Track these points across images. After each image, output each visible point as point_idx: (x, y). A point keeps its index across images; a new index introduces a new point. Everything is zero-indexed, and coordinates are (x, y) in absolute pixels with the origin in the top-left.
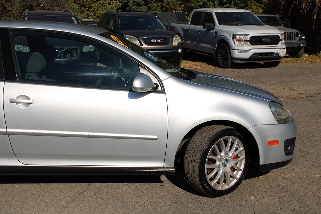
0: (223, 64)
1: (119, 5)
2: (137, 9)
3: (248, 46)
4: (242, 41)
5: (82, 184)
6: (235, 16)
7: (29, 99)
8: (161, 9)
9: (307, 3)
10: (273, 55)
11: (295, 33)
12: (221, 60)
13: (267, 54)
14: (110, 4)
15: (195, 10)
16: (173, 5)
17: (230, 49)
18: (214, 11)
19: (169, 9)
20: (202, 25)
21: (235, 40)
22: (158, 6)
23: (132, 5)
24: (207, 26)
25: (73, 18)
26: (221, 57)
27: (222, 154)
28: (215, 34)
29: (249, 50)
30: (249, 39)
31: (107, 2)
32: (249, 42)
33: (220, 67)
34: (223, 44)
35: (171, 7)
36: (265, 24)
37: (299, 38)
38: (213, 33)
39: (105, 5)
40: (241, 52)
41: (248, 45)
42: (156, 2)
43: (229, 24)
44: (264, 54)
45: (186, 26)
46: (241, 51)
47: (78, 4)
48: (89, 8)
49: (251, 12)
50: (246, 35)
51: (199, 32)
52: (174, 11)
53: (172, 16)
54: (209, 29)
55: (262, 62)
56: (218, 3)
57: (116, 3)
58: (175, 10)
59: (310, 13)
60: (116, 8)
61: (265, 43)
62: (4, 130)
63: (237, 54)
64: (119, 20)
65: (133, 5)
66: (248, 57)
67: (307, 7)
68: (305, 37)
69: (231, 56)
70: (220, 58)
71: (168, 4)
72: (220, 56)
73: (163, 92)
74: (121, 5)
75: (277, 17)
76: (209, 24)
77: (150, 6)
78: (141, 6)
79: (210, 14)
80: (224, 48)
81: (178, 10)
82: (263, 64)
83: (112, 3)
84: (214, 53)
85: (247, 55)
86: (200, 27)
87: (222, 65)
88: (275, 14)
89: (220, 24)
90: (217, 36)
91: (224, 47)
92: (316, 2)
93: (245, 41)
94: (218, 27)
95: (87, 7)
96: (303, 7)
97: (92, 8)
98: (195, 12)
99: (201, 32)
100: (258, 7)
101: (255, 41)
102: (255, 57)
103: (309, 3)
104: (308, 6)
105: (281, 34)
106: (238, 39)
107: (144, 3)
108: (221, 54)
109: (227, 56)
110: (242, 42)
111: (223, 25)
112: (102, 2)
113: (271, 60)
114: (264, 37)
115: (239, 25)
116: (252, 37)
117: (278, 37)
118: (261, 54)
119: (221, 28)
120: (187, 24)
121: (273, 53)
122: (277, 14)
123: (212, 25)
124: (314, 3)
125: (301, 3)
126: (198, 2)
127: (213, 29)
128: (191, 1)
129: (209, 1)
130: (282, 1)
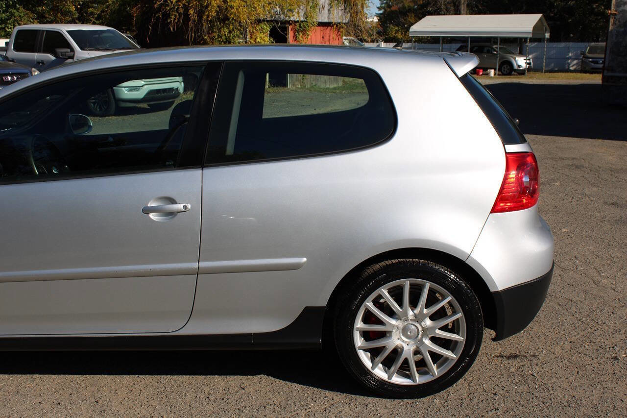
0: (100, 111)
3: (139, 81)
10: (172, 92)
12: (94, 105)
13: (164, 90)
15: (18, 28)
18: (64, 29)
20: (45, 52)
24: (61, 53)
26: (94, 101)
29: (142, 86)
33: (96, 115)
40: (130, 90)
51: (39, 63)
54: (65, 57)
55: (145, 105)
63: (125, 94)
66: (142, 97)
69: (116, 96)
70: (93, 103)
76: (62, 50)
79: (59, 35)
82: (148, 106)
85: (140, 95)
86: (39, 54)
89: (82, 49)
92: (190, 14)
94: (80, 54)
98: (19, 32)
99: (45, 63)
102: (152, 96)
103: (180, 16)
108: (93, 96)
109: (108, 97)
111: (89, 50)
113: (160, 100)
118: (158, 91)
119: (86, 56)
120: (6, 51)
121: (173, 89)
122: (128, 32)
123: (69, 50)
124: (186, 16)
125: (167, 16)
127: (72, 57)
130: (135, 12)
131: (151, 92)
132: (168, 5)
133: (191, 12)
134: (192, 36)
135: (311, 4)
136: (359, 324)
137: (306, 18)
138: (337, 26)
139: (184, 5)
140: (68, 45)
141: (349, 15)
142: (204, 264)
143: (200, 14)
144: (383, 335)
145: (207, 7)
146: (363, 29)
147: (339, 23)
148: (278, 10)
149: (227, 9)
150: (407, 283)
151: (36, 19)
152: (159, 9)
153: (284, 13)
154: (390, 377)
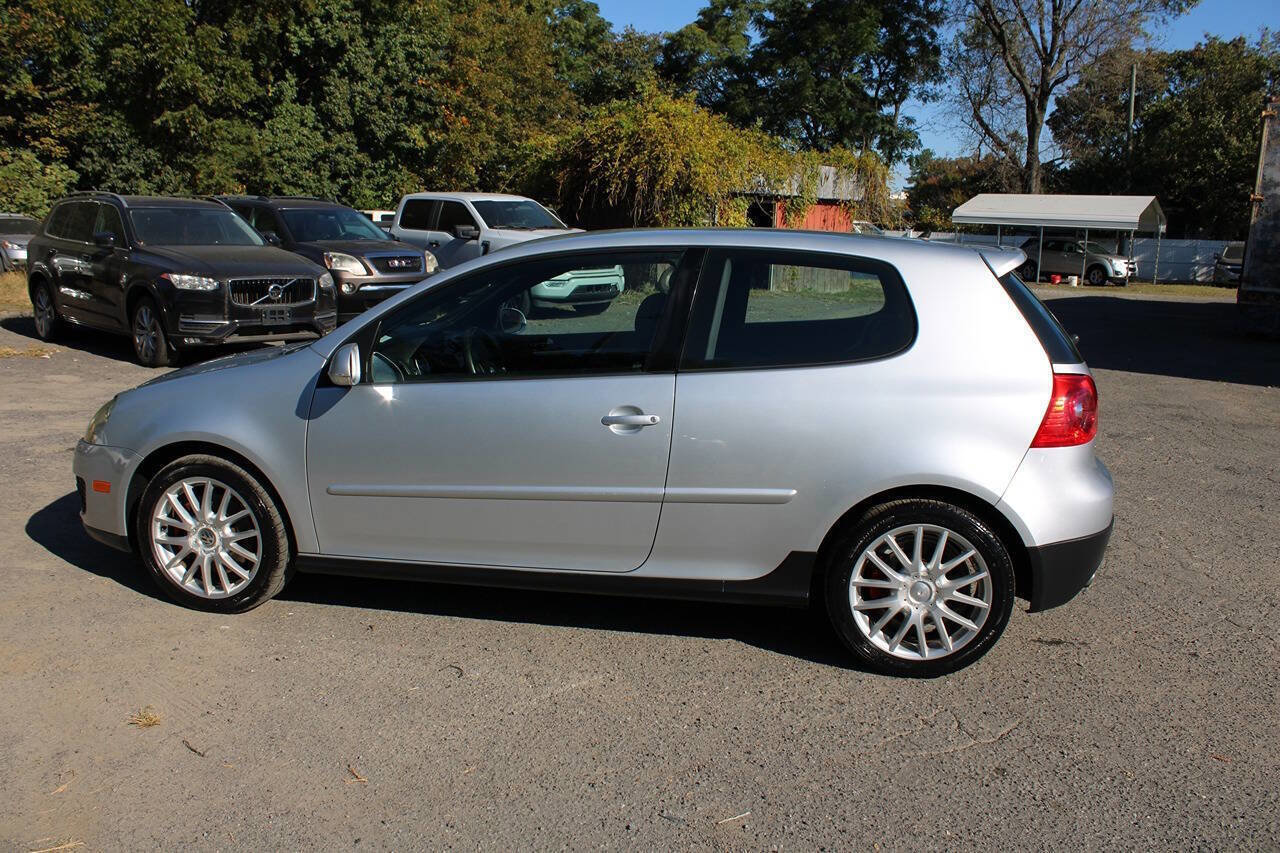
1: (72, 177)
9: (617, 184)
10: (608, 290)
13: (598, 287)
14: (44, 172)
15: (408, 196)
18: (469, 199)
20: (442, 228)
24: (463, 231)
28: (482, 247)
29: (568, 281)
31: (37, 168)
38: (477, 246)
39: (31, 176)
40: (552, 286)
46: (553, 283)
51: (432, 244)
54: (467, 237)
55: (569, 307)
56: (329, 174)
57: (62, 170)
60: (65, 183)
63: (544, 290)
66: (567, 295)
69: (533, 293)
71: (210, 175)
76: (462, 227)
79: (458, 206)
82: (573, 310)
83: (48, 171)
85: (564, 291)
86: (433, 233)
89: (490, 226)
94: (487, 233)
98: (410, 202)
99: (441, 243)
102: (577, 294)
103: (623, 185)
107: (143, 172)
111: (499, 228)
113: (591, 300)
115: (531, 230)
118: (590, 288)
119: (494, 236)
122: (551, 204)
123: (473, 228)
125: (605, 183)
126: (282, 172)
127: (476, 238)
128: (263, 170)
129: (306, 168)
130: (561, 177)
131: (580, 289)
132: (608, 170)
133: (640, 179)
134: (638, 213)
135: (809, 172)
136: (857, 578)
137: (801, 192)
138: (845, 205)
139: (630, 169)
140: (472, 221)
141: (863, 189)
142: (671, 491)
144: (886, 593)
145: (661, 173)
146: (883, 210)
147: (849, 201)
148: (762, 179)
149: (689, 176)
150: (919, 530)
151: (423, 185)
152: (595, 175)
153: (769, 184)
154: (891, 649)
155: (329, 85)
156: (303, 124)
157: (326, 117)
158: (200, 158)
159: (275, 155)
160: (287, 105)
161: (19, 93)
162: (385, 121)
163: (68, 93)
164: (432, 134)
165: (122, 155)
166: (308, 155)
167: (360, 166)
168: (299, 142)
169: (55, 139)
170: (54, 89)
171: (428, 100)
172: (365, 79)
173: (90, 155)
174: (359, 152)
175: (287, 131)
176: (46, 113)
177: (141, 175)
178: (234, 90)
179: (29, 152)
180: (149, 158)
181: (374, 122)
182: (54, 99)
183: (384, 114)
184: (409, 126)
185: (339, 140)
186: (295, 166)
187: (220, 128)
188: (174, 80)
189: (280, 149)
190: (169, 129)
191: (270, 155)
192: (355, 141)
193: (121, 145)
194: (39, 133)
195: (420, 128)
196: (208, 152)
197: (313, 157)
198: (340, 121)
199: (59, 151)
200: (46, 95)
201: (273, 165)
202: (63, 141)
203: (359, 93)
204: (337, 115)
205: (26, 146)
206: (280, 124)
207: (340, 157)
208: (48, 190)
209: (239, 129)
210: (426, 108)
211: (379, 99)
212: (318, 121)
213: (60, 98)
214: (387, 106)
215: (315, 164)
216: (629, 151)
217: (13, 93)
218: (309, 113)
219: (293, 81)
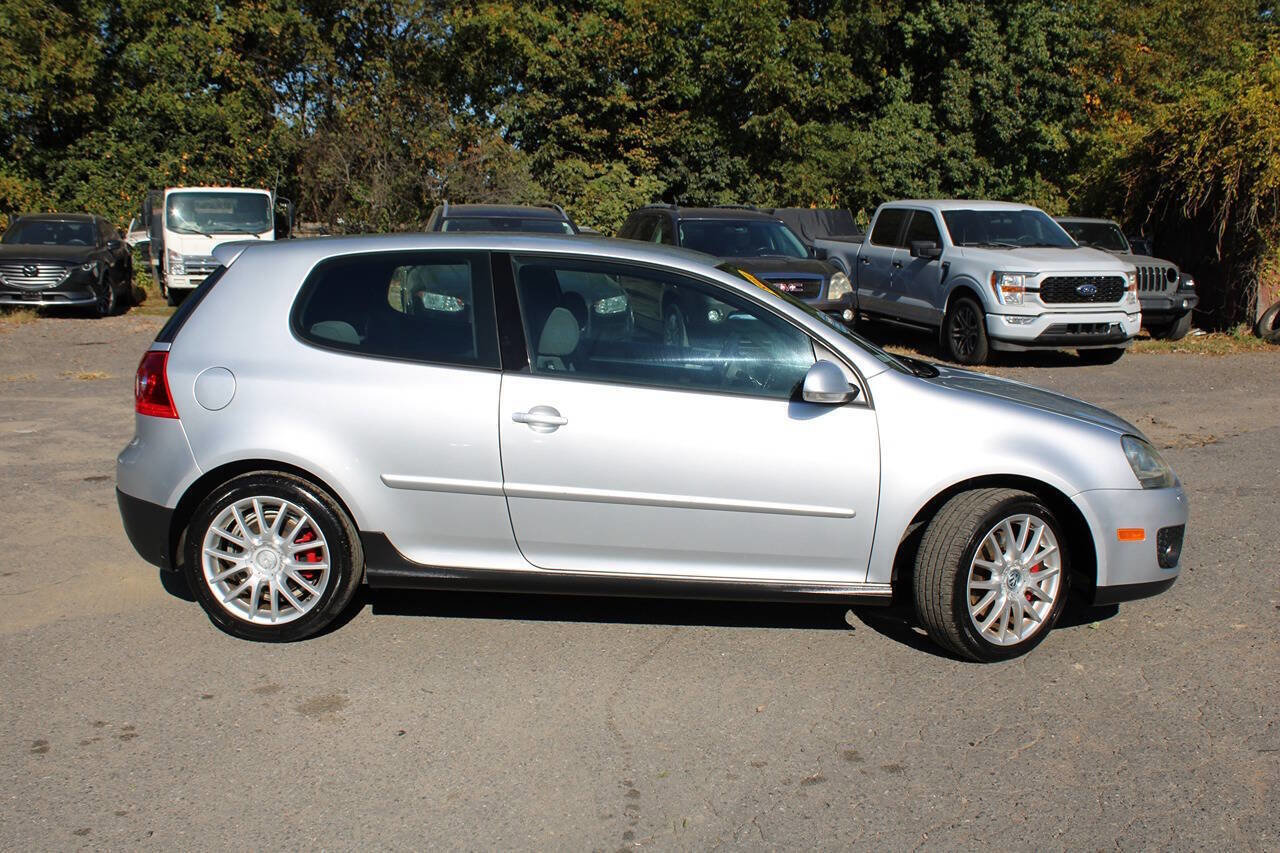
0: (964, 354)
1: (659, 188)
2: (709, 198)
3: (1035, 306)
4: (1019, 290)
5: (657, 626)
6: (999, 221)
7: (559, 415)
8: (775, 198)
9: (1198, 187)
10: (1106, 331)
11: (1167, 269)
12: (958, 343)
13: (1087, 327)
14: (632, 184)
15: (885, 205)
16: (811, 187)
17: (984, 313)
18: (940, 207)
19: (800, 199)
20: (905, 247)
21: (1000, 288)
22: (768, 191)
23: (695, 187)
24: (921, 249)
25: (565, 225)
26: (958, 335)
27: (1008, 557)
28: (942, 271)
29: (1039, 316)
30: (1038, 286)
31: (626, 179)
32: (1038, 295)
33: (957, 362)
34: (965, 299)
35: (804, 194)
36: (1081, 245)
37: (1176, 284)
38: (937, 267)
40: (1016, 322)
41: (1035, 301)
42: (762, 178)
43: (983, 244)
44: (1080, 327)
45: (857, 249)
46: (1017, 318)
47: (544, 185)
48: (574, 196)
49: (1040, 210)
50: (1029, 275)
51: (895, 264)
52: (813, 207)
53: (815, 219)
54: (925, 256)
55: (1073, 351)
56: (940, 182)
57: (651, 181)
58: (816, 203)
59: (1207, 214)
60: (651, 195)
61: (1084, 298)
62: (498, 485)
63: (1003, 327)
64: (681, 231)
65: (699, 189)
66: (1036, 336)
67: (1198, 198)
68: (1194, 281)
69: (989, 331)
70: (956, 338)
71: (797, 185)
72: (957, 332)
73: (869, 404)
74: (663, 189)
75: (1115, 226)
76: (925, 244)
77: (745, 192)
78: (722, 189)
79: (928, 217)
80: (968, 309)
81: (823, 202)
82: (1077, 355)
83: (637, 182)
84: (940, 323)
85: (1033, 331)
86: (900, 250)
87: (962, 357)
88: (1108, 218)
89: (957, 243)
90: (949, 277)
91: (968, 305)
92: (1224, 185)
93: (1028, 290)
94: (951, 251)
95: (568, 192)
96: (1187, 198)
97: (581, 196)
98: (884, 211)
99: (903, 264)
100: (1053, 195)
101: (1057, 290)
102: (1057, 336)
103: (1206, 188)
104: (1204, 194)
105: (1128, 274)
106: (1007, 284)
107: (728, 181)
108: (958, 326)
109: (978, 330)
110: (1019, 294)
111: (966, 246)
112: (612, 178)
113: (1100, 344)
114: (1080, 280)
115: (1011, 248)
116: (1048, 282)
117: (1119, 280)
118: (1072, 327)
119: (960, 256)
120: (862, 242)
121: (1107, 324)
122: (1114, 217)
123: (937, 245)
124: (1218, 192)
125: (1182, 187)
126: (882, 180)
127: (937, 258)
128: (861, 177)
129: (913, 176)
130: (1128, 180)
131: (1054, 328)
132: (1183, 169)
133: (1227, 180)
139: (1215, 166)
140: (936, 237)
143: (1246, 182)
145: (1259, 170)
152: (1168, 177)
155: (948, 78)
156: (917, 125)
157: (941, 115)
158: (788, 165)
159: (876, 161)
160: (899, 104)
161: (613, 104)
162: (1012, 118)
163: (661, 102)
164: (1075, 133)
165: (705, 164)
166: (917, 161)
167: (976, 172)
168: (905, 146)
169: (648, 149)
170: (651, 98)
171: (1064, 90)
172: (991, 70)
173: (675, 165)
174: (977, 155)
175: (893, 134)
176: (640, 123)
177: (727, 185)
178: (830, 89)
179: (622, 164)
180: (734, 167)
181: (997, 121)
182: (649, 107)
183: (1011, 110)
184: (1047, 124)
185: (954, 142)
186: (899, 173)
187: (810, 133)
188: (760, 80)
189: (883, 153)
190: (755, 136)
191: (871, 161)
192: (973, 142)
193: (705, 154)
194: (629, 145)
195: (1060, 125)
196: (798, 159)
197: (924, 162)
198: (956, 120)
199: (650, 162)
200: (642, 105)
201: (874, 172)
202: (655, 151)
203: (983, 86)
204: (952, 113)
205: (620, 157)
206: (885, 126)
207: (953, 163)
208: (631, 202)
209: (838, 131)
210: (1059, 99)
211: (1005, 92)
212: (933, 121)
213: (654, 108)
214: (1014, 100)
215: (924, 170)
216: (1216, 140)
217: (608, 104)
218: (925, 111)
219: (907, 77)
